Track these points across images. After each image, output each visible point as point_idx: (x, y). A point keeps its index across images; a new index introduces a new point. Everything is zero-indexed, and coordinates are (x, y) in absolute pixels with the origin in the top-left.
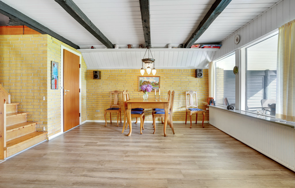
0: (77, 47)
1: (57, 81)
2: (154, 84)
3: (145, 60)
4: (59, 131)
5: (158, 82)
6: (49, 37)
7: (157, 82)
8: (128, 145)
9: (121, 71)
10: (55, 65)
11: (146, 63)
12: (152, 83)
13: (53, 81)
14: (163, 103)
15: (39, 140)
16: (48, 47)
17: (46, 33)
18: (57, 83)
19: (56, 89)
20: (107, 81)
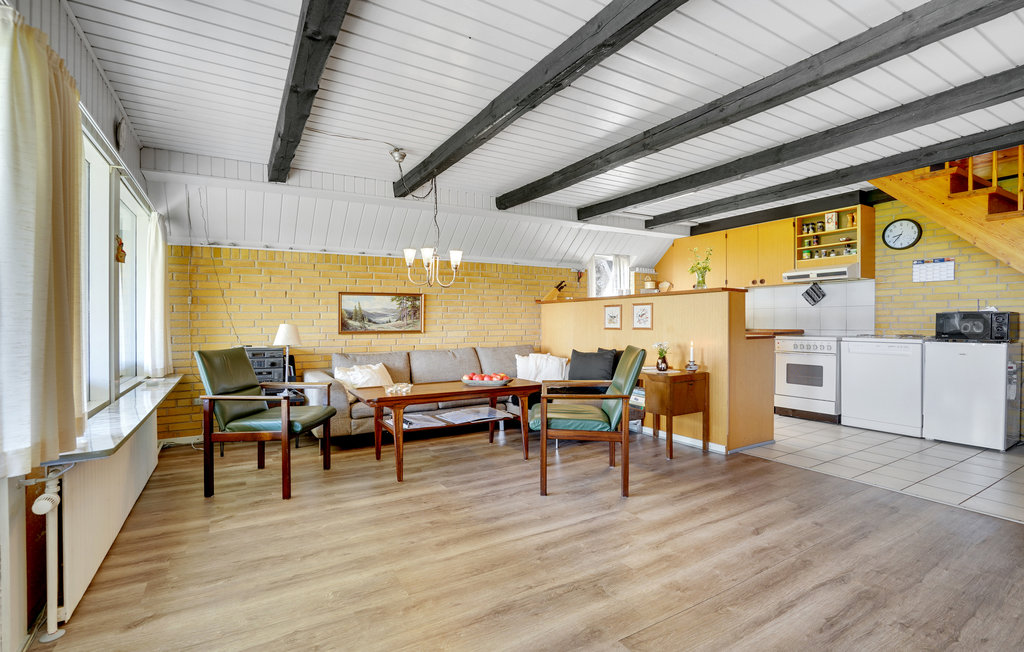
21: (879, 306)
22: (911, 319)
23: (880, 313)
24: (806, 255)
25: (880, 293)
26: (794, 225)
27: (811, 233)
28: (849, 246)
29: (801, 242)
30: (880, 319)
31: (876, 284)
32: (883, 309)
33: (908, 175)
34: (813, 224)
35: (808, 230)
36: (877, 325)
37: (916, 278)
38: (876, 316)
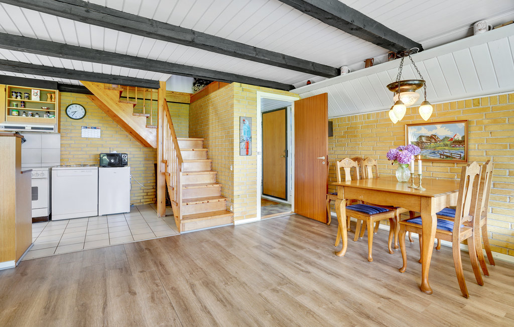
0: (288, 88)
1: (250, 144)
2: (448, 143)
3: (395, 87)
4: (254, 215)
5: (463, 137)
6: (236, 85)
7: (459, 137)
8: (309, 272)
9: (368, 116)
10: (247, 122)
11: (397, 92)
12: (443, 140)
13: (243, 144)
14: (417, 197)
15: (221, 221)
16: (235, 99)
17: (231, 82)
18: (250, 147)
19: (247, 154)
20: (343, 139)
21: (63, 149)
22: (80, 156)
23: (63, 153)
24: (15, 113)
25: (63, 142)
26: (6, 91)
27: (19, 98)
28: (49, 112)
29: (10, 103)
30: (63, 156)
31: (61, 137)
32: (65, 151)
33: (102, 85)
34: (20, 93)
35: (17, 96)
36: (62, 159)
37: (83, 136)
38: (61, 155)
